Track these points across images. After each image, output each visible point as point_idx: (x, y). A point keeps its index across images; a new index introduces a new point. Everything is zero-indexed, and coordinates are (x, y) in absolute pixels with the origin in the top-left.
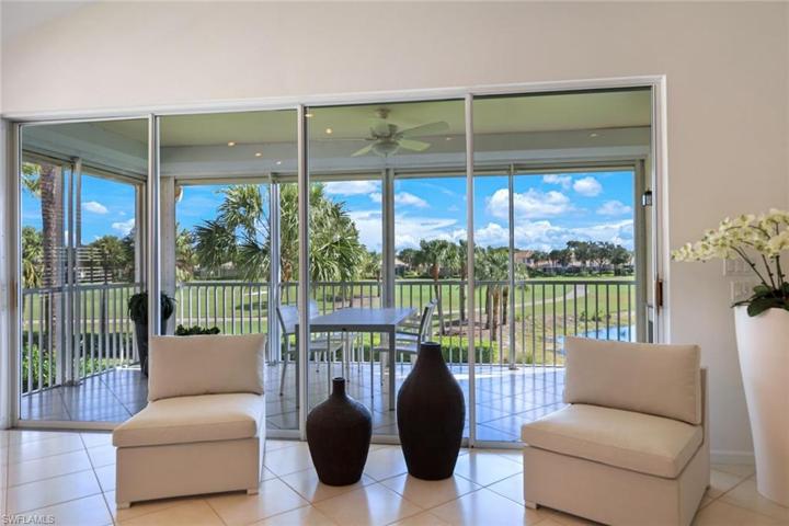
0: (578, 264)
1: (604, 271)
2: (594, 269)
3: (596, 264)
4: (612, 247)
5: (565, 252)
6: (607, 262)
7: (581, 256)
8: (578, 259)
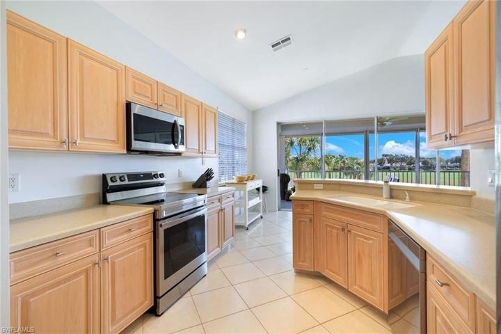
0: (389, 165)
1: (402, 168)
2: (397, 167)
3: (398, 165)
4: (407, 157)
5: (382, 159)
6: (404, 164)
7: (390, 161)
8: (389, 163)
